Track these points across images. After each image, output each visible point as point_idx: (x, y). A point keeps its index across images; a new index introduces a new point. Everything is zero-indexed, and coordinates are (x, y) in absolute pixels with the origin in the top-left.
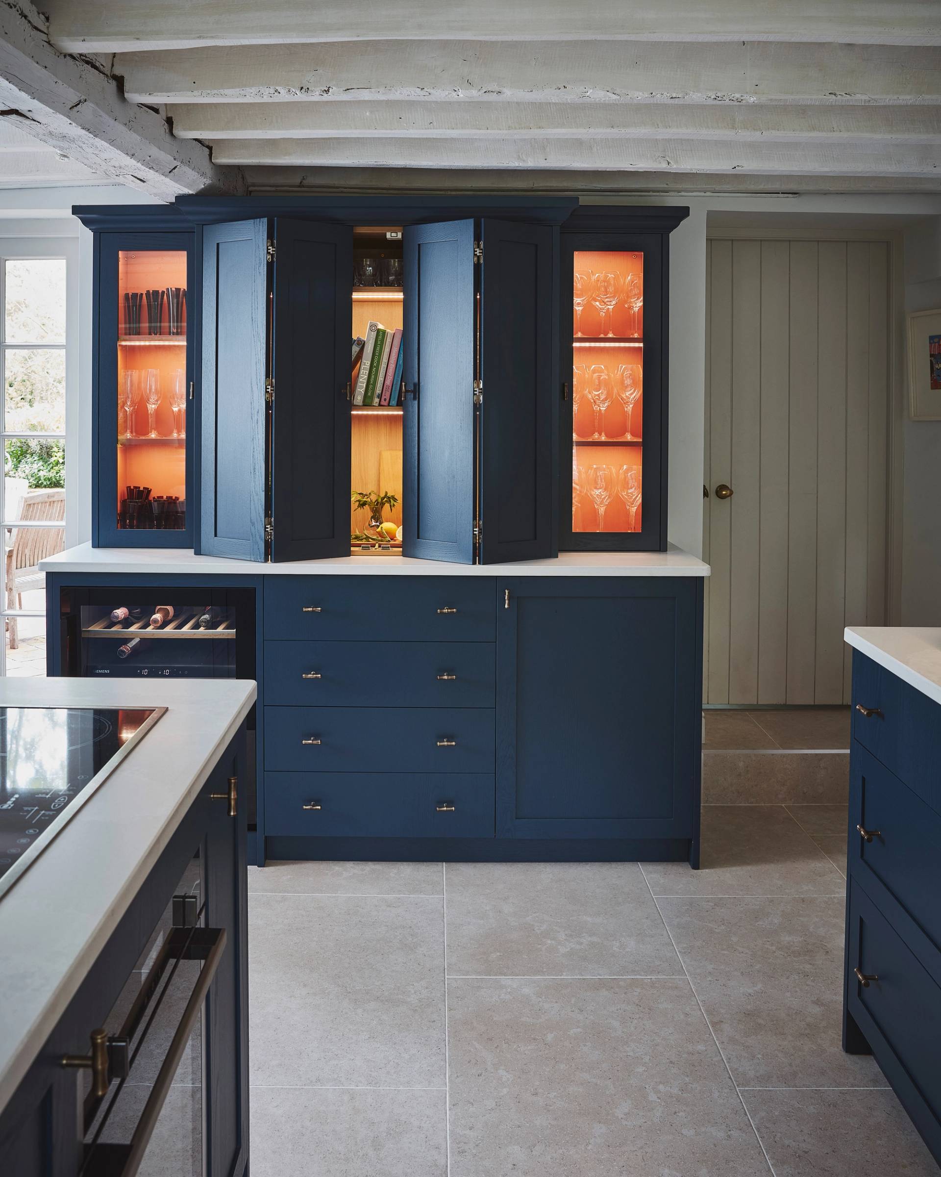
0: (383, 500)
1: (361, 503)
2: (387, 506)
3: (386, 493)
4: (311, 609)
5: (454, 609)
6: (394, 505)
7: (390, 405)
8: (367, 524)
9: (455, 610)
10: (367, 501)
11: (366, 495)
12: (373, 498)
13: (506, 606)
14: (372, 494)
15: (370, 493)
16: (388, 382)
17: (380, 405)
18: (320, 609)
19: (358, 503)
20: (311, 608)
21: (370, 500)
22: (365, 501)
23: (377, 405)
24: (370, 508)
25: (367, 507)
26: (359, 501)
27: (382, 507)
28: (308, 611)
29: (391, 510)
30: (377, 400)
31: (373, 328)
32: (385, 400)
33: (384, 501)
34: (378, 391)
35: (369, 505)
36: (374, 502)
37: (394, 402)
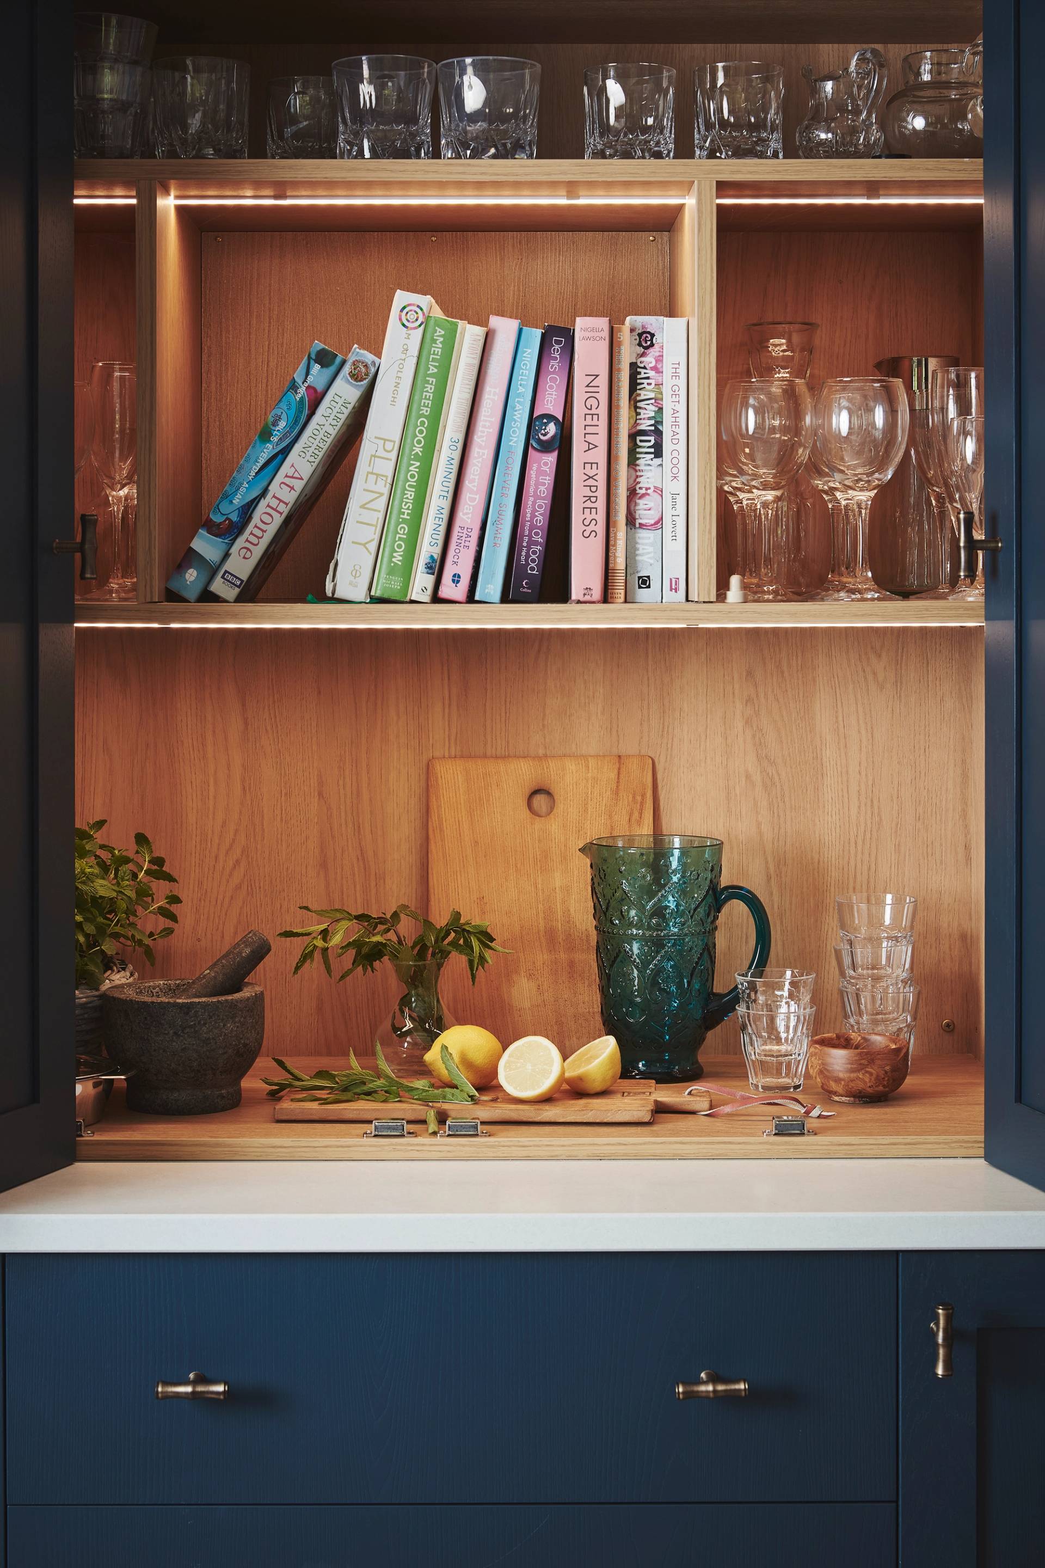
0: (444, 938)
1: (365, 950)
2: (457, 961)
3: (457, 915)
4: (189, 1389)
5: (737, 1381)
6: (482, 959)
7: (477, 598)
8: (387, 1025)
9: (742, 1386)
10: (384, 945)
11: (382, 921)
12: (407, 928)
13: (940, 1371)
14: (402, 916)
15: (395, 915)
16: (468, 515)
17: (436, 599)
18: (220, 1388)
19: (352, 953)
20: (186, 1382)
21: (395, 939)
22: (379, 943)
23: (426, 598)
24: (398, 969)
25: (385, 965)
26: (357, 944)
27: (440, 966)
28: (178, 1395)
29: (473, 977)
30: (422, 582)
31: (412, 316)
32: (456, 579)
33: (446, 942)
34: (428, 547)
35: (394, 957)
36: (410, 944)
37: (491, 585)
